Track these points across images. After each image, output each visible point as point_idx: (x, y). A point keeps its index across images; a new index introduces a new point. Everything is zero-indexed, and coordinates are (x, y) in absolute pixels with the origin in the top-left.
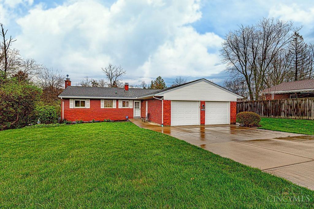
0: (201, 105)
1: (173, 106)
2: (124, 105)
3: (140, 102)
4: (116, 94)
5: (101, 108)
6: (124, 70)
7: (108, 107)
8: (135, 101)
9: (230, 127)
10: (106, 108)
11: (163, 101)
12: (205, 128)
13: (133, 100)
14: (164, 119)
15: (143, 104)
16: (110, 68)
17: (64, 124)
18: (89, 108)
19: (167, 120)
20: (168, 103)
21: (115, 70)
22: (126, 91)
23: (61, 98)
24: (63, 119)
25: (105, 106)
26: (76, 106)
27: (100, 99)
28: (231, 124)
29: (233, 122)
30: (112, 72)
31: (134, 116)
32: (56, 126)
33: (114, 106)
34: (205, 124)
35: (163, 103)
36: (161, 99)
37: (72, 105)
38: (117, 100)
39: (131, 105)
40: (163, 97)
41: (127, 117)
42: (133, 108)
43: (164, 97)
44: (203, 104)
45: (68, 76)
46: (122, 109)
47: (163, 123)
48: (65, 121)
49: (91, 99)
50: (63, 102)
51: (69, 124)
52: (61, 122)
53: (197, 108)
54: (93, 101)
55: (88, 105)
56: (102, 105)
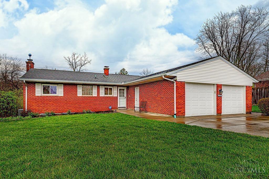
0: (217, 90)
1: (188, 90)
2: (106, 92)
3: (125, 89)
4: (96, 78)
5: (78, 96)
6: (89, 59)
7: (87, 94)
8: (119, 88)
9: (245, 118)
10: (85, 96)
11: (175, 83)
12: (222, 119)
13: (118, 86)
14: (177, 108)
15: (129, 91)
16: (73, 57)
17: (29, 117)
18: (63, 95)
19: (180, 108)
20: (182, 86)
21: (79, 58)
22: (106, 76)
23: (24, 81)
24: (26, 110)
25: (83, 94)
26: (44, 93)
27: (76, 85)
28: (247, 113)
29: (249, 111)
30: (77, 60)
31: (118, 106)
32: (17, 120)
33: (95, 94)
34: (222, 114)
35: (175, 86)
36: (172, 80)
37: (39, 91)
38: (98, 86)
39: (115, 93)
40: (175, 77)
41: (110, 108)
42: (117, 97)
43: (178, 77)
44: (219, 89)
45: (30, 55)
46: (104, 97)
47: (175, 113)
48: (29, 113)
49: (65, 84)
50: (26, 88)
51: (37, 117)
52: (24, 114)
53: (211, 93)
54: (68, 87)
55: (60, 92)
56: (80, 92)
